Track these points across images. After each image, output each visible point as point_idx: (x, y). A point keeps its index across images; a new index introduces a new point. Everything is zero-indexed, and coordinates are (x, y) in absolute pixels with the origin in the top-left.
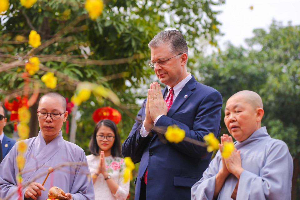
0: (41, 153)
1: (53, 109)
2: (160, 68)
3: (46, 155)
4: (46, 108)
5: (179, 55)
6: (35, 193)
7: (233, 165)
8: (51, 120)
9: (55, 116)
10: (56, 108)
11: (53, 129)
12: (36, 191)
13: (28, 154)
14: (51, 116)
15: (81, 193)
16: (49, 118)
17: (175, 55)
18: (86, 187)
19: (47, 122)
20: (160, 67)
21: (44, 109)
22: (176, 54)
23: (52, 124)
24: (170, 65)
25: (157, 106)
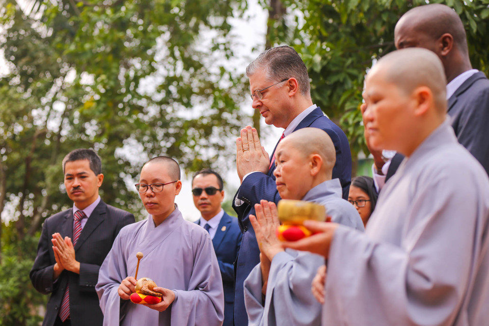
0: (146, 239)
1: (153, 179)
2: (259, 104)
3: (151, 242)
4: (145, 179)
5: (282, 81)
6: (128, 290)
7: (268, 245)
8: (153, 194)
9: (157, 188)
10: (157, 177)
11: (157, 205)
12: (129, 288)
13: (132, 243)
14: (152, 188)
15: (201, 290)
16: (149, 192)
17: (275, 82)
18: (207, 283)
19: (147, 196)
20: (259, 101)
21: (143, 181)
22: (277, 81)
23: (155, 199)
24: (270, 97)
25: (248, 160)
